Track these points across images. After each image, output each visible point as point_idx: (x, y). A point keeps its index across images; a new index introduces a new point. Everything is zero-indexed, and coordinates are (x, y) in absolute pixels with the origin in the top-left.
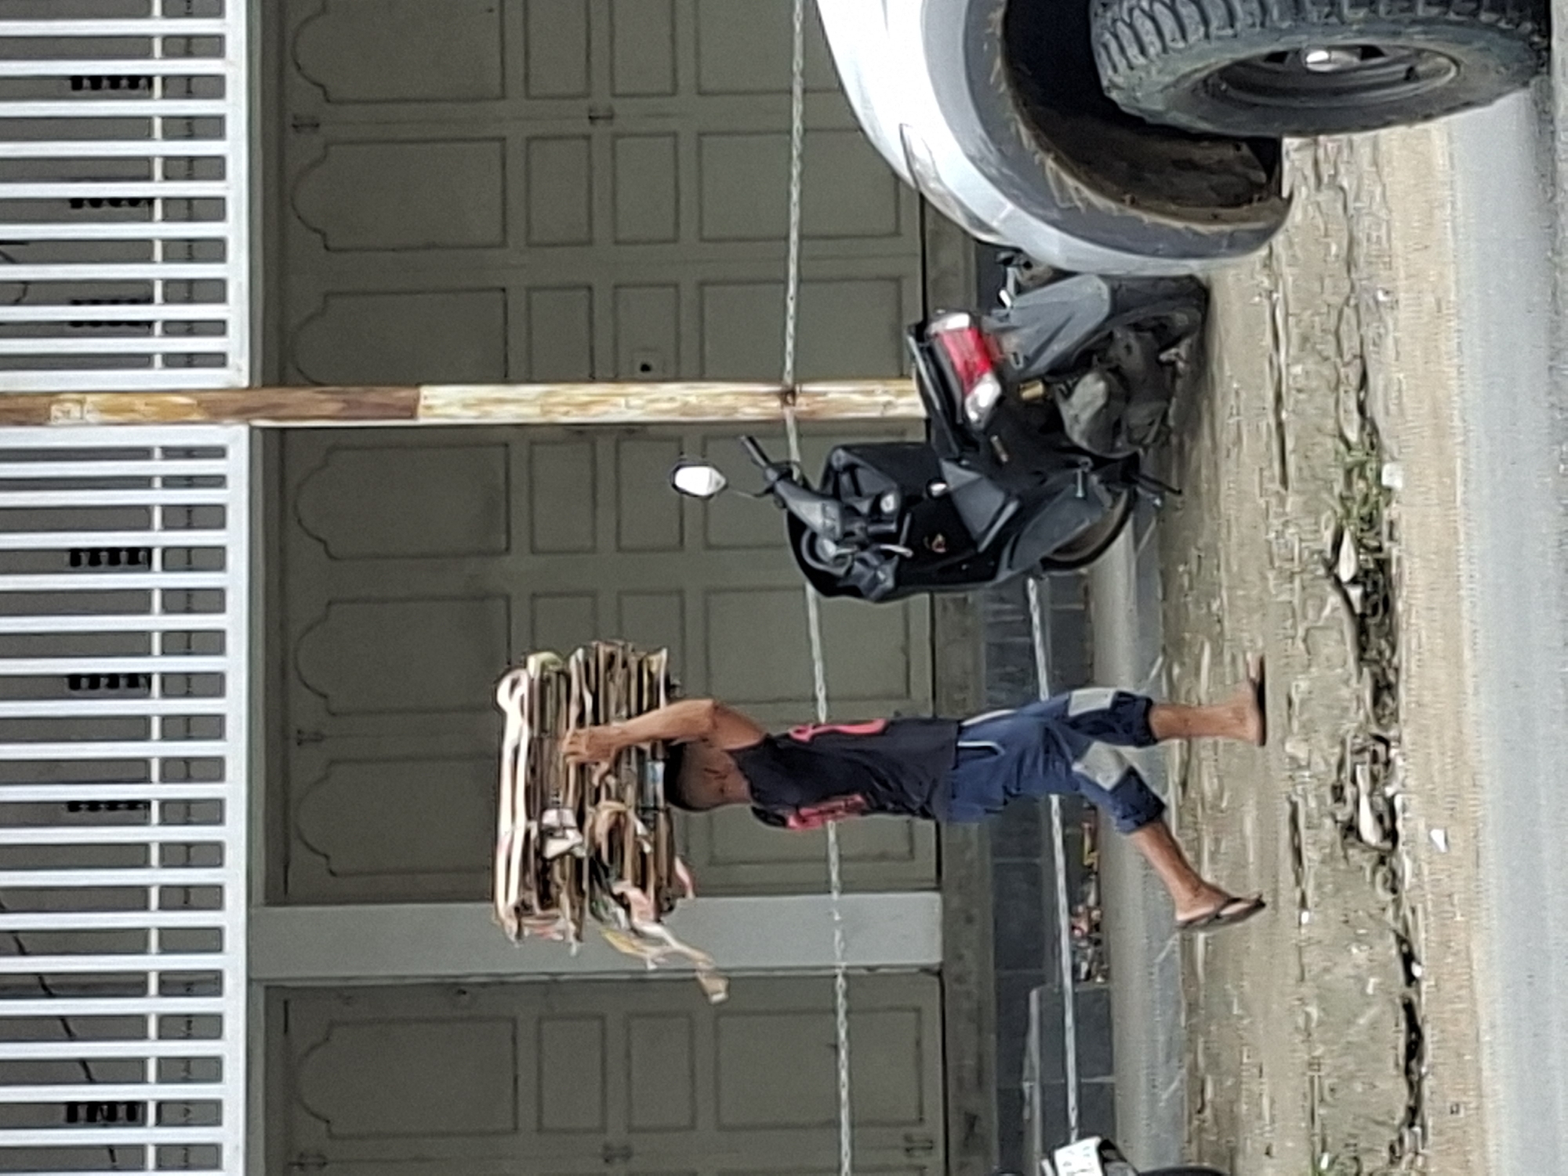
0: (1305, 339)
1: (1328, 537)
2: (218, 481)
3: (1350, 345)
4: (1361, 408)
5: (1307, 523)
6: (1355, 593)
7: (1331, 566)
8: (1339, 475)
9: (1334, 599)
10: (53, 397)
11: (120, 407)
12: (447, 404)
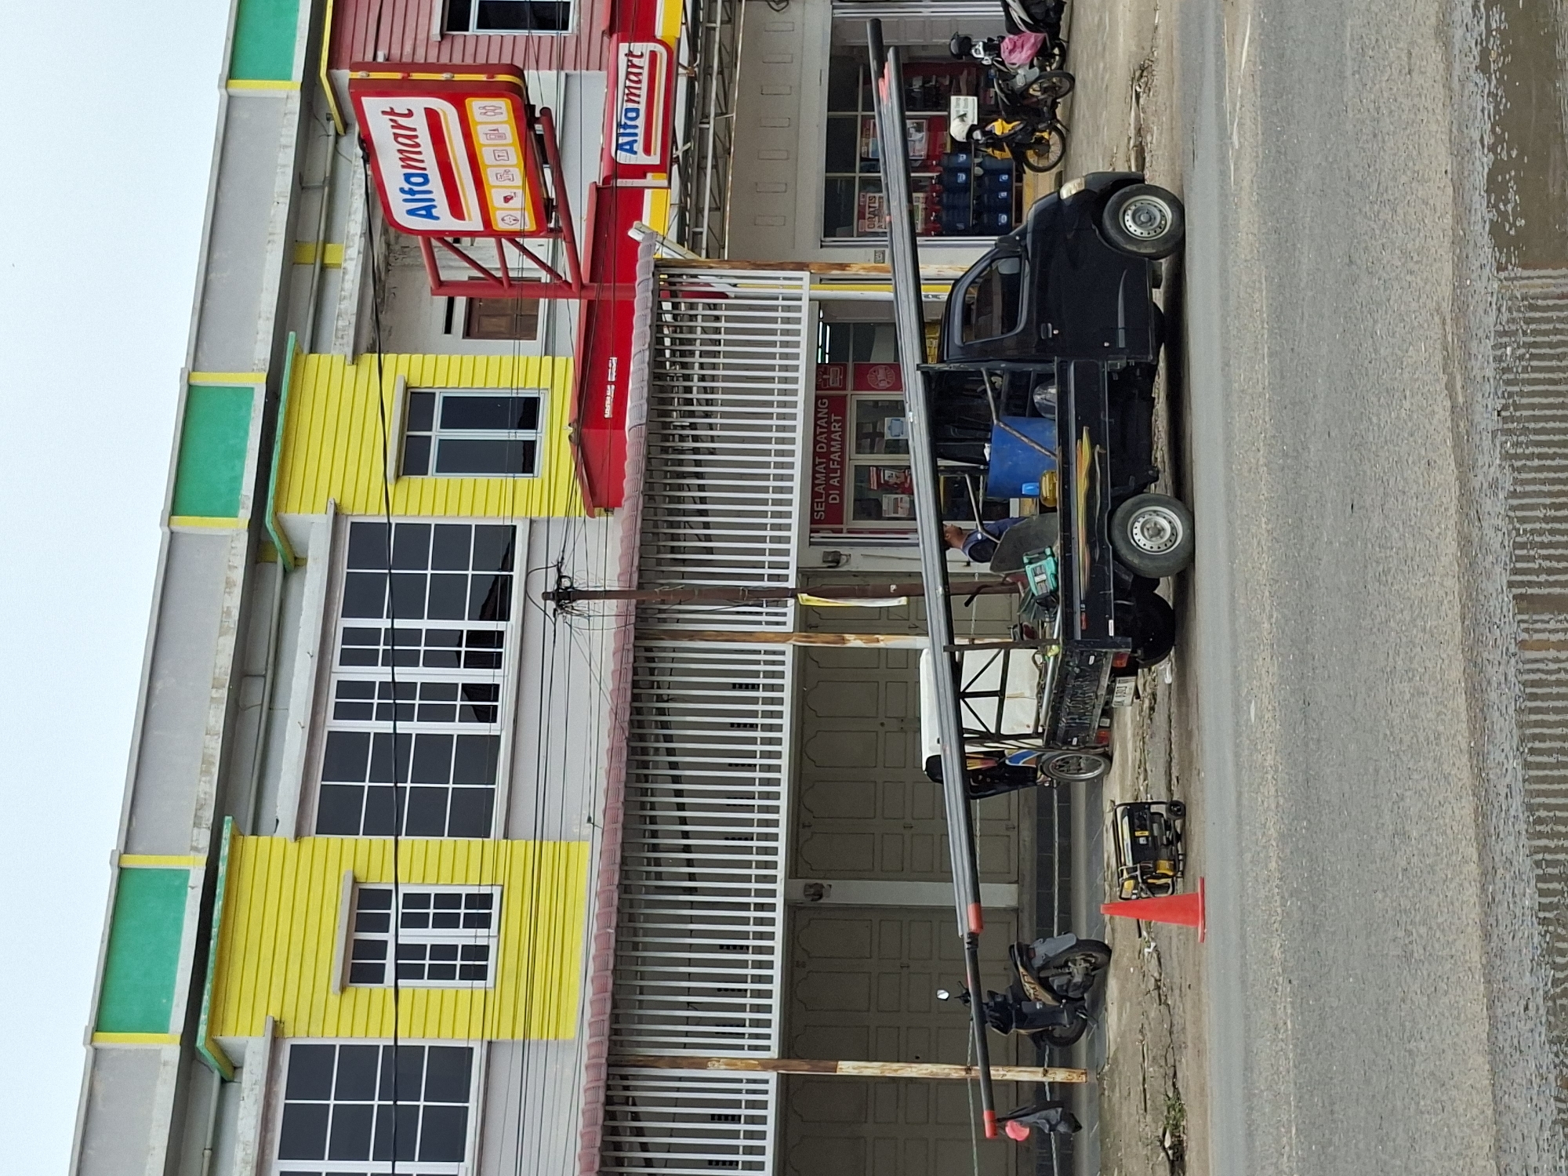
0: (1154, 1058)
1: (1161, 1131)
2: (766, 1092)
3: (1171, 1061)
4: (1174, 1085)
5: (1153, 1125)
6: (1170, 1152)
7: (1162, 1142)
8: (1165, 1109)
9: (1163, 1154)
10: (709, 1059)
11: (732, 1064)
12: (847, 1068)
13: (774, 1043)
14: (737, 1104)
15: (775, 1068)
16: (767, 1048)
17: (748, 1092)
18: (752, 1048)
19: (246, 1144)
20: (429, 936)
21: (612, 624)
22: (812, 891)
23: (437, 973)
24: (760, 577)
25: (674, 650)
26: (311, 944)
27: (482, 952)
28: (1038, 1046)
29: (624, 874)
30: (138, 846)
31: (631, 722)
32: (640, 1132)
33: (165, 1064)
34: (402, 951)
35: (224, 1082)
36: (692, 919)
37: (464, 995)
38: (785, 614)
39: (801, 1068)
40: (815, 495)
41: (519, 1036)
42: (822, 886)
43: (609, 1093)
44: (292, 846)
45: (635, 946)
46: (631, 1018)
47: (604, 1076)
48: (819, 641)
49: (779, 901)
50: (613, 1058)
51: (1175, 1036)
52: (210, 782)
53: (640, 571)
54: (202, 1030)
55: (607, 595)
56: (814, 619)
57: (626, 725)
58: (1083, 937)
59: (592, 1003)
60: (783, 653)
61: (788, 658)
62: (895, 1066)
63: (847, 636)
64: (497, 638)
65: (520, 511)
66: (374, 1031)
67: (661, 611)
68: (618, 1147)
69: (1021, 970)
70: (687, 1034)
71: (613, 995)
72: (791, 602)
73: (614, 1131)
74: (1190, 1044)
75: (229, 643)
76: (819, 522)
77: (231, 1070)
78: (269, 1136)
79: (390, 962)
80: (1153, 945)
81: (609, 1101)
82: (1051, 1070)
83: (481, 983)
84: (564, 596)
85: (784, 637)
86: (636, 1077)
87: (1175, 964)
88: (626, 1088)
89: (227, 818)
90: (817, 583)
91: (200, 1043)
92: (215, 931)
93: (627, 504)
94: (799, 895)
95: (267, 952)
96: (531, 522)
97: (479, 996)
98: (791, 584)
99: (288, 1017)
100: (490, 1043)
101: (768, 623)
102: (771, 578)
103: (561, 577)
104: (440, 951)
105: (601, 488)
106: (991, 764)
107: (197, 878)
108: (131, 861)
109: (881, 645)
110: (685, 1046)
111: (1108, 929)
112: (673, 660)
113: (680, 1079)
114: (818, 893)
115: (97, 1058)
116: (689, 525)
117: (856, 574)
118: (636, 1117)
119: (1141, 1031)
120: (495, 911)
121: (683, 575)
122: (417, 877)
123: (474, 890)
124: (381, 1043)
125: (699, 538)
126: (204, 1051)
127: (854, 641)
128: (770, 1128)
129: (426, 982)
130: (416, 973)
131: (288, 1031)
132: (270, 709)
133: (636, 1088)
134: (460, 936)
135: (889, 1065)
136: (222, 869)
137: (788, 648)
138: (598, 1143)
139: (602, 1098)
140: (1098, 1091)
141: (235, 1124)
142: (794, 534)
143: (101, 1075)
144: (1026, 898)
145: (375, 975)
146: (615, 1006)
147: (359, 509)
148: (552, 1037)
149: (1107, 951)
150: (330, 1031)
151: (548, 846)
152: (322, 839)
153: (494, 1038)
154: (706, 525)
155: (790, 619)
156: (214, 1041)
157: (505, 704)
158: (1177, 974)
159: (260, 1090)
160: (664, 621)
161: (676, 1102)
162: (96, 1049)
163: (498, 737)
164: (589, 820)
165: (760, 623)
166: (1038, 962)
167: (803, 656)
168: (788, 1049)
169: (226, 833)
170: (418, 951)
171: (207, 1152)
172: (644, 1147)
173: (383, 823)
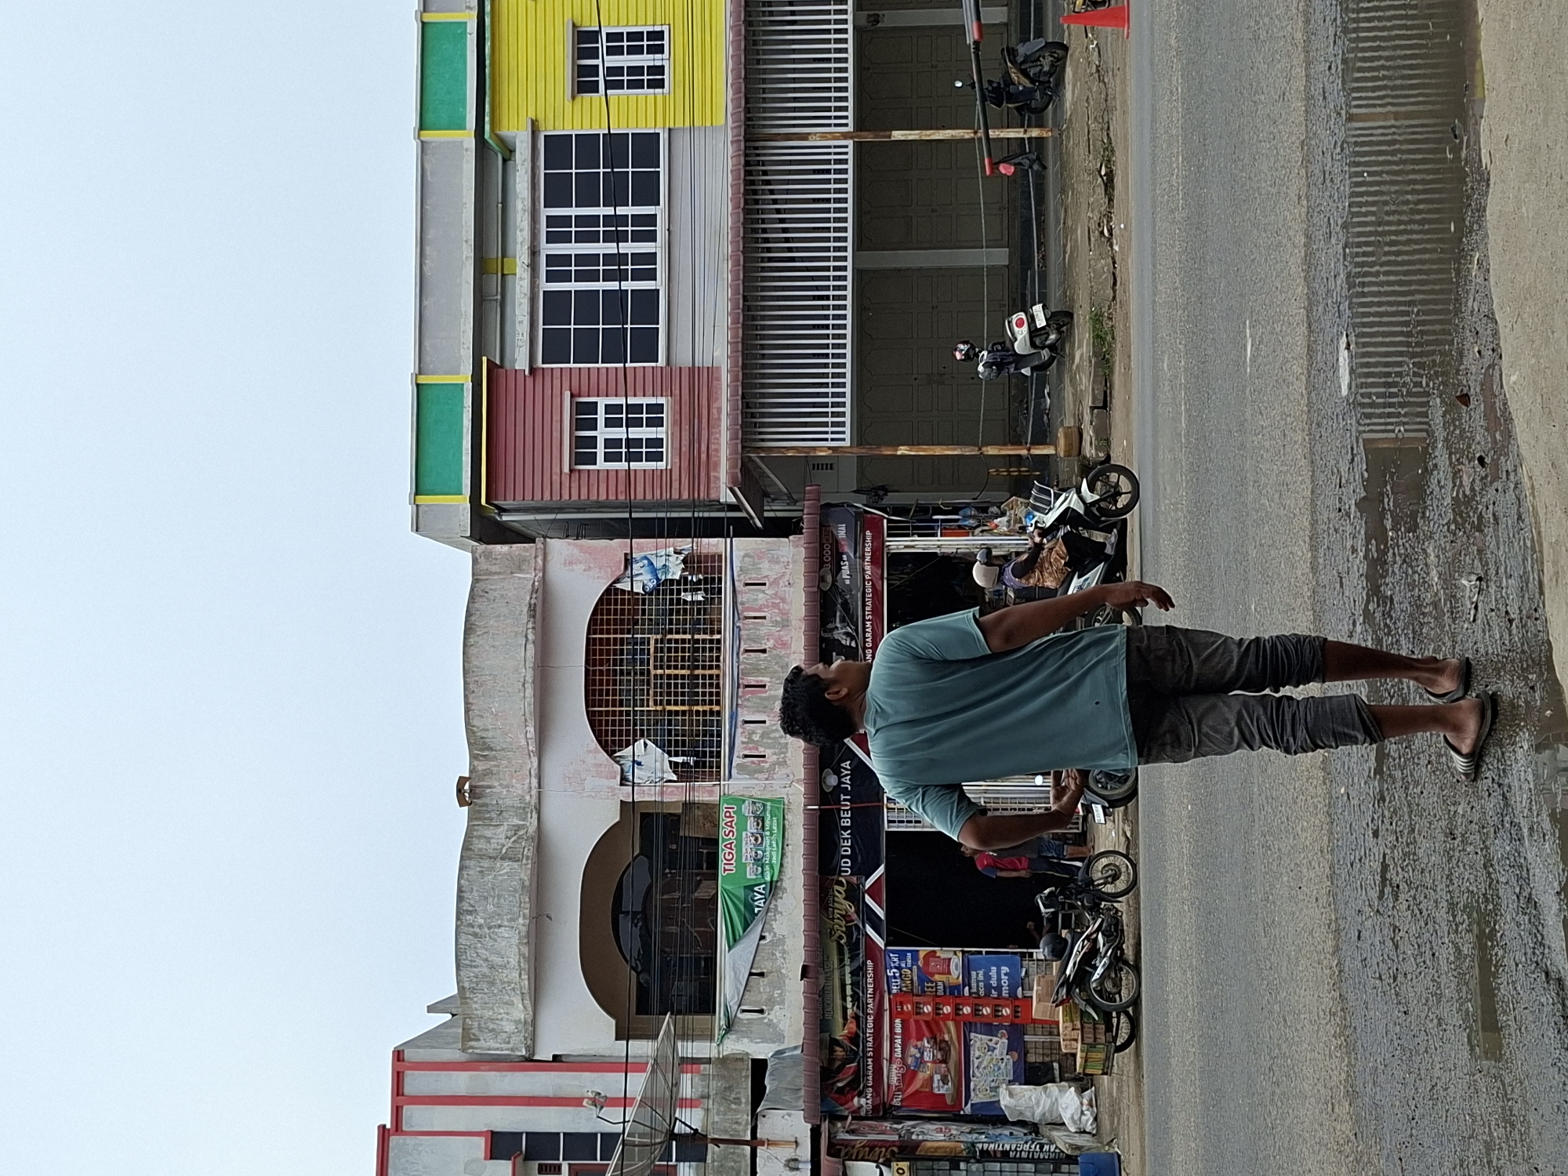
0: (1095, 118)
1: (1099, 165)
2: (846, 153)
3: (1106, 120)
4: (1108, 134)
5: (1094, 162)
6: (1105, 178)
7: (1100, 172)
8: (1102, 151)
9: (1100, 179)
10: (809, 134)
11: (824, 136)
12: (898, 135)
13: (851, 121)
14: (828, 162)
15: (852, 138)
16: (846, 125)
17: (835, 154)
19: (523, 199)
20: (625, 61)
22: (872, 19)
23: (633, 85)
26: (550, 69)
27: (660, 70)
28: (1021, 114)
29: (748, 14)
30: (432, 7)
32: (768, 182)
33: (467, 150)
34: (611, 71)
35: (505, 161)
36: (794, 42)
37: (651, 98)
39: (869, 137)
41: (687, 124)
42: (878, 15)
43: (747, 159)
45: (758, 62)
46: (758, 110)
47: (743, 147)
49: (850, 27)
50: (747, 136)
51: (1109, 102)
54: (487, 127)
58: (1050, 40)
59: (732, 101)
62: (929, 132)
66: (595, 125)
69: (1009, 64)
70: (795, 118)
71: (745, 95)
73: (753, 183)
74: (1118, 107)
77: (509, 152)
78: (537, 193)
79: (601, 79)
80: (1095, 42)
81: (747, 163)
82: (1029, 130)
83: (660, 90)
86: (764, 148)
87: (1110, 55)
88: (758, 155)
91: (487, 136)
92: (487, 62)
94: (863, 22)
95: (522, 73)
97: (660, 98)
99: (541, 117)
100: (670, 129)
104: (633, 70)
107: (472, 28)
108: (428, 18)
110: (794, 126)
111: (1066, 33)
113: (792, 148)
114: (876, 19)
115: (424, 147)
119: (1087, 101)
120: (666, 42)
122: (614, 22)
123: (651, 29)
124: (601, 133)
126: (490, 141)
128: (850, 176)
129: (626, 91)
130: (619, 85)
131: (542, 126)
133: (765, 155)
134: (645, 60)
135: (924, 132)
136: (488, 20)
138: (742, 190)
139: (743, 162)
140: (1059, 141)
141: (515, 188)
143: (426, 158)
144: (1013, 15)
145: (593, 88)
146: (747, 102)
148: (708, 124)
149: (1066, 48)
150: (568, 125)
153: (672, 126)
156: (497, 135)
158: (1110, 61)
159: (528, 165)
162: (422, 142)
166: (1020, 59)
168: (860, 125)
170: (618, 71)
171: (500, 205)
172: (772, 192)
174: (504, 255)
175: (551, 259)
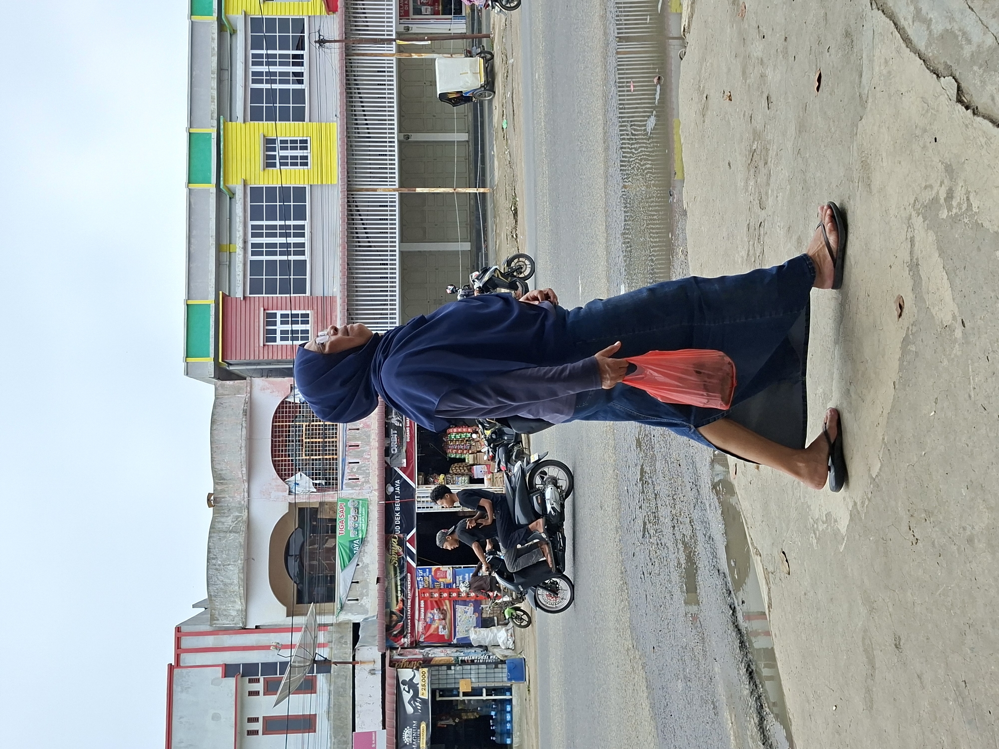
0: (509, 184)
1: (511, 205)
2: (395, 198)
3: (513, 185)
4: (514, 192)
5: (509, 204)
6: (513, 211)
7: (511, 209)
8: (512, 199)
9: (511, 212)
10: (377, 189)
11: (384, 190)
12: (419, 190)
13: (397, 183)
14: (387, 202)
15: (398, 191)
16: (395, 185)
17: (390, 198)
18: (390, 185)
19: (239, 217)
20: (289, 153)
21: (337, 51)
23: (293, 164)
24: (384, 35)
25: (358, 60)
26: (253, 156)
27: (306, 158)
29: (348, 133)
30: (194, 125)
31: (346, 83)
32: (358, 211)
33: (212, 193)
34: (282, 158)
35: (230, 198)
36: (370, 146)
37: (302, 171)
38: (392, 47)
39: (405, 191)
40: (400, 7)
41: (319, 183)
42: (408, 135)
43: (348, 199)
44: (243, 125)
45: (353, 155)
46: (353, 177)
47: (346, 194)
48: (404, 56)
49: (396, 140)
50: (349, 189)
51: (514, 177)
52: (215, 105)
53: (345, 33)
54: (222, 183)
55: (335, 41)
56: (402, 49)
57: (344, 84)
59: (341, 172)
60: (392, 60)
61: (394, 62)
62: (433, 189)
63: (412, 54)
64: (301, 56)
65: (305, 13)
66: (275, 182)
67: (353, 47)
68: (352, 215)
70: (370, 181)
71: (347, 170)
72: (394, 43)
73: (351, 211)
75: (215, 59)
76: (402, 16)
77: (232, 195)
78: (246, 214)
79: (277, 161)
80: (508, 150)
81: (348, 202)
82: (479, 189)
83: (306, 167)
84: (322, 42)
85: (392, 55)
86: (356, 195)
87: (515, 156)
88: (353, 198)
89: (221, 116)
90: (402, 37)
91: (221, 187)
92: (222, 152)
93: (339, 10)
94: (402, 138)
95: (239, 158)
96: (309, 17)
97: (306, 171)
98: (394, 37)
99: (248, 178)
100: (311, 185)
101: (387, 50)
102: (388, 35)
103: (320, 35)
104: (293, 158)
105: (331, 6)
106: (459, 95)
107: (214, 136)
108: (192, 131)
109: (423, 57)
110: (370, 185)
111: (495, 145)
112: (358, 63)
113: (369, 195)
114: (407, 137)
115: (190, 192)
116: (361, 17)
117: (415, 34)
118: (357, 206)
119: (505, 176)
120: (309, 145)
121: (359, 34)
122: (283, 135)
123: (301, 139)
124: (278, 186)
125: (364, 22)
126: (223, 190)
127: (415, 56)
128: (397, 208)
129: (289, 167)
130: (286, 164)
131: (249, 182)
132: (231, 80)
133: (356, 198)
134: (299, 153)
135: (431, 189)
136: (222, 133)
137: (394, 58)
138: (346, 214)
139: (346, 201)
140: (493, 194)
141: (235, 211)
142: (394, 20)
143: (192, 197)
144: (471, 137)
145: (274, 165)
146: (348, 173)
147: (253, 13)
148: (330, 183)
150: (262, 183)
151: (323, 124)
152: (252, 122)
154: (366, 17)
155: (394, 49)
156: (226, 186)
157: (306, 78)
158: (515, 159)
159: (242, 201)
160: (354, 50)
161: (369, 202)
162: (189, 189)
163: (304, 89)
164: (336, 116)
165: (384, 50)
167: (399, 61)
168: (402, 185)
169: (222, 121)
170: (286, 158)
171: (229, 220)
172: (360, 215)
173: (271, 117)
174: (230, 243)
175: (253, 245)
